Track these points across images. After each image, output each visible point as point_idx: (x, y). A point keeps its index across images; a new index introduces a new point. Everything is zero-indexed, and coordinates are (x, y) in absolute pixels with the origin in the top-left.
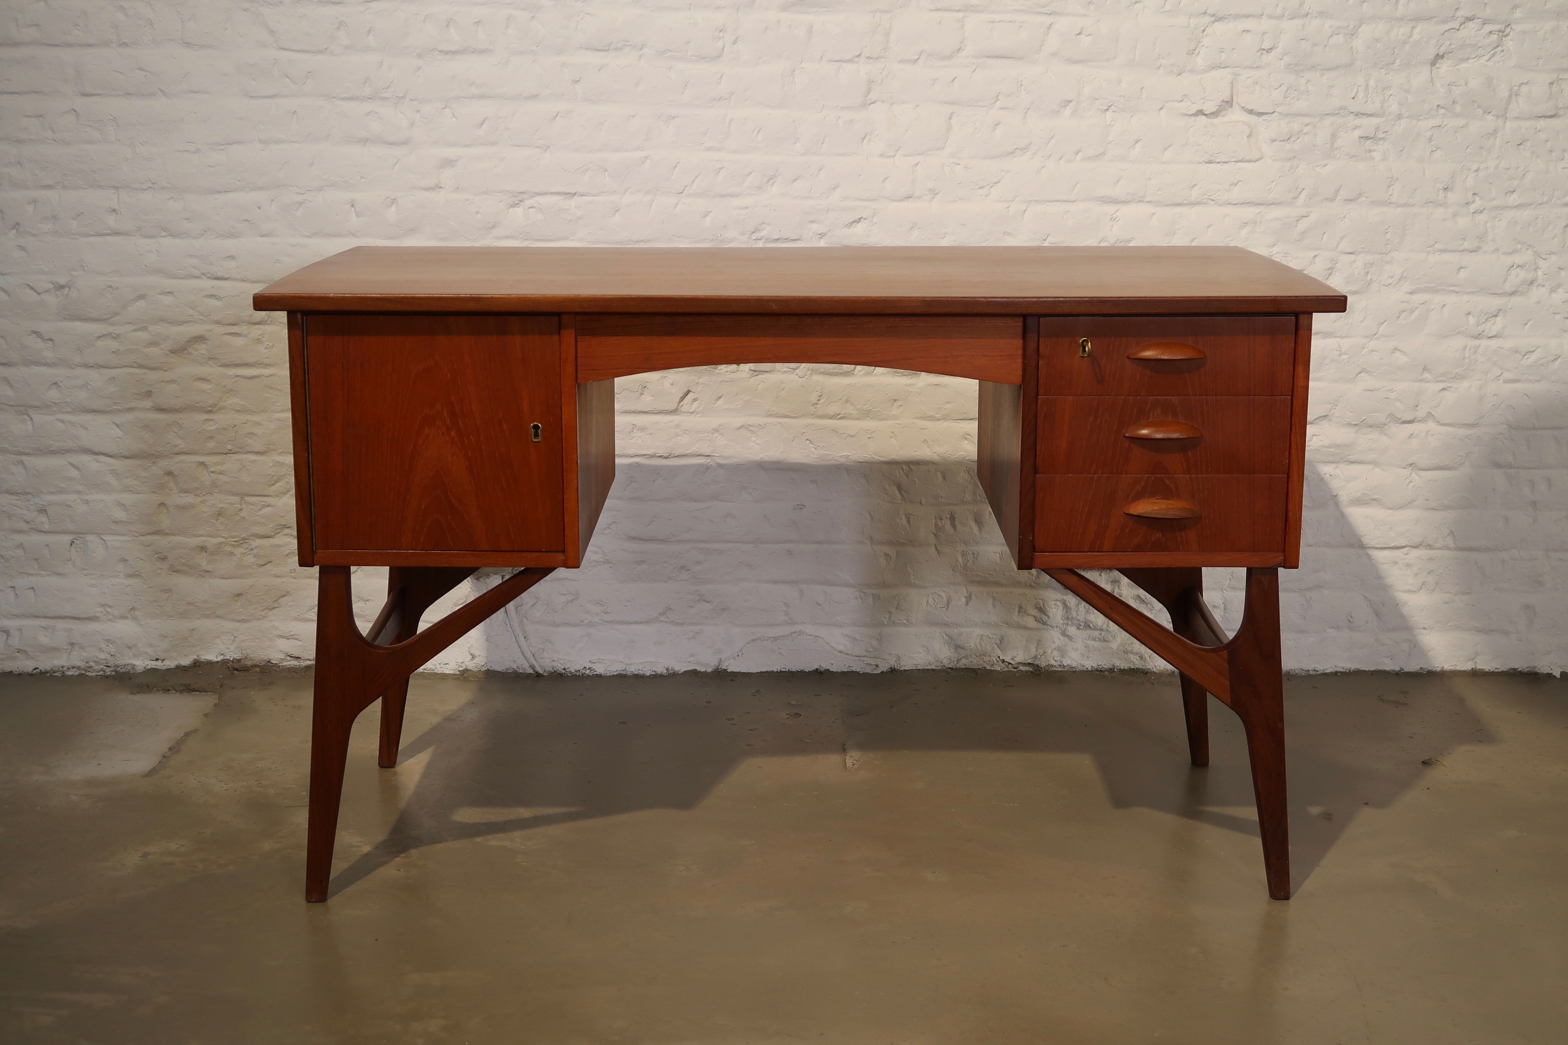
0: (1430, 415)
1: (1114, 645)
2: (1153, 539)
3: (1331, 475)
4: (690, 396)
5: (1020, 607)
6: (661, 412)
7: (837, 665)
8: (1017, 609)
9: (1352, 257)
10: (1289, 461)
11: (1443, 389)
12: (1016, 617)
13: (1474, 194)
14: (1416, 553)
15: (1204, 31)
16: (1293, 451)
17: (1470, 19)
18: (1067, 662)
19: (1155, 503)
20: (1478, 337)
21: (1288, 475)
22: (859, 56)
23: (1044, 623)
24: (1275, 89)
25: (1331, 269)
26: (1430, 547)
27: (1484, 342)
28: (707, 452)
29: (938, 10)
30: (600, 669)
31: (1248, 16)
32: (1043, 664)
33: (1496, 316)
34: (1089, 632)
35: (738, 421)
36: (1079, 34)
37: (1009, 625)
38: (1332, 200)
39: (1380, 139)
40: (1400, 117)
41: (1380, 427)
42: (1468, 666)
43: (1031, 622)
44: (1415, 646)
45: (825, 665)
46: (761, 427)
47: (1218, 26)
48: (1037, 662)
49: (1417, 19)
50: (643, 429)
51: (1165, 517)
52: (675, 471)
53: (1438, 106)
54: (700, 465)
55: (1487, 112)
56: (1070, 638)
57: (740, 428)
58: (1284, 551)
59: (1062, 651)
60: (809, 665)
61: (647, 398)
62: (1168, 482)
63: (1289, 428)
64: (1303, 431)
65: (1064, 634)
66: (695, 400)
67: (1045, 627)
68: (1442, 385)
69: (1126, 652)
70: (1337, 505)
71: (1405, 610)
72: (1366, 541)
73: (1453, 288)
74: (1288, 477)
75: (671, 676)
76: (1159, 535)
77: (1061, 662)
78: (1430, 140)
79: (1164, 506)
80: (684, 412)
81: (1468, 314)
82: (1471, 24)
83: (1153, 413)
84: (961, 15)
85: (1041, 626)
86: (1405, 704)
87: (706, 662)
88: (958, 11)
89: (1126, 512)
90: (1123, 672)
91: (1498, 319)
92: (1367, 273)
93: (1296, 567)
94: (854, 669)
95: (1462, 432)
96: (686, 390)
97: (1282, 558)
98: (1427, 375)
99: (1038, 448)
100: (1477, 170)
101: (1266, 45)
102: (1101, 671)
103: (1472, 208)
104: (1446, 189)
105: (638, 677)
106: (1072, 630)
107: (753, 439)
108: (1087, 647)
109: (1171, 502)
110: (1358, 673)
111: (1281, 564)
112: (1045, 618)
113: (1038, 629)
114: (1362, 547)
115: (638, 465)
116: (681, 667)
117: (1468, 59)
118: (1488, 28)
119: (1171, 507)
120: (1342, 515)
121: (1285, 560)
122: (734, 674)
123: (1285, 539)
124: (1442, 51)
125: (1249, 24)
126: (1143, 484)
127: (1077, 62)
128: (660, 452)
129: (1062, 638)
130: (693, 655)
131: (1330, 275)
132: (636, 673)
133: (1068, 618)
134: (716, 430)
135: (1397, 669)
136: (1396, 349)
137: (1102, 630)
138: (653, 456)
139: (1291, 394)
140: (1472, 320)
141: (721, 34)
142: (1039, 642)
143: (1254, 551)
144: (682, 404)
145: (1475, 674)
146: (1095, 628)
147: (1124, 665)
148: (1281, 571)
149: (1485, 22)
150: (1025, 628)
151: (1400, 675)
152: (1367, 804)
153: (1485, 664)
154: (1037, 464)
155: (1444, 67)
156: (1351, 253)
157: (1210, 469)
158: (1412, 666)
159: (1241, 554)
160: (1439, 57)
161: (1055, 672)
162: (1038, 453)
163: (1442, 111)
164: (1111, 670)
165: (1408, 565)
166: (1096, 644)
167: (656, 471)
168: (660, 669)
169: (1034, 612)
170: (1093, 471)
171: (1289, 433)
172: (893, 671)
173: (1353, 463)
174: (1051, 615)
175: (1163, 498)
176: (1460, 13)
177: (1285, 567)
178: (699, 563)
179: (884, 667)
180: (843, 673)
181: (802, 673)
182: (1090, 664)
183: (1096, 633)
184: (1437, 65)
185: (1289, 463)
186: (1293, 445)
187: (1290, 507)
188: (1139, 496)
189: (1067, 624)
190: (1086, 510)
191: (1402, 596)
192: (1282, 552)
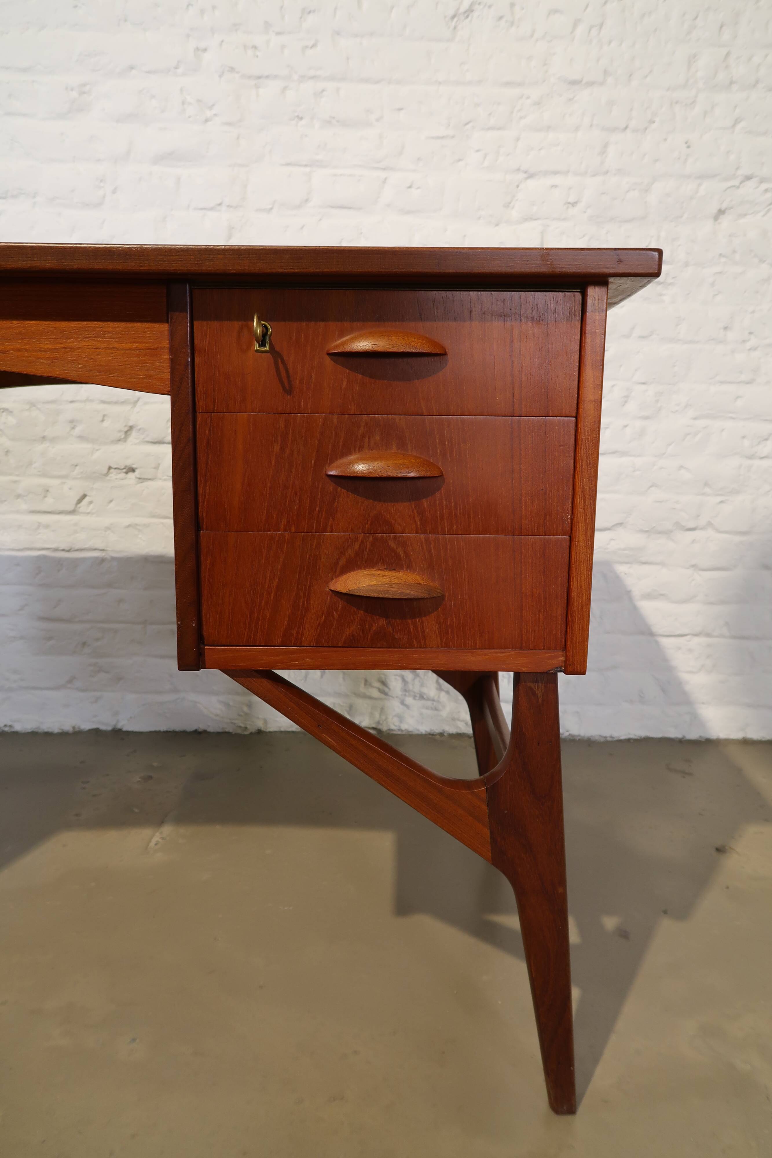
0: (710, 524)
1: (444, 713)
2: (374, 628)
3: (626, 574)
4: (87, 500)
5: (366, 681)
6: (61, 513)
7: (212, 728)
8: (363, 682)
9: (644, 387)
10: (572, 516)
11: (722, 502)
12: (362, 689)
13: (751, 333)
14: (696, 640)
15: (518, 186)
16: (578, 500)
17: (748, 178)
18: (405, 727)
19: (374, 575)
20: (751, 457)
21: (570, 537)
22: (220, 204)
23: (386, 694)
24: (580, 239)
25: (627, 397)
26: (708, 635)
27: (757, 463)
28: (101, 546)
29: (288, 164)
30: (18, 727)
31: (556, 173)
32: (384, 728)
33: (766, 440)
34: (423, 702)
35: (127, 521)
36: (410, 187)
37: (358, 695)
38: (627, 336)
39: (670, 284)
40: (686, 264)
41: (667, 533)
42: (738, 735)
43: (375, 693)
44: (695, 719)
45: (202, 727)
46: (146, 526)
47: (531, 183)
48: (380, 727)
49: (702, 177)
50: (47, 526)
51: (387, 596)
52: (75, 563)
53: (720, 255)
54: (96, 558)
55: (762, 261)
56: (408, 707)
57: (129, 526)
58: (565, 649)
59: (401, 718)
60: (190, 727)
61: (49, 500)
62: (393, 545)
63: (572, 466)
64: (592, 471)
65: (402, 703)
66: (91, 503)
67: (387, 697)
68: (720, 499)
69: (454, 719)
70: (630, 599)
71: (687, 688)
72: (656, 629)
73: (731, 415)
74: (571, 540)
75: (77, 734)
76: (383, 622)
77: (399, 726)
78: (713, 284)
79: (385, 581)
80: (81, 513)
81: (744, 437)
82: (750, 184)
83: (369, 441)
84: (308, 169)
85: (383, 696)
86: (690, 774)
87: (106, 723)
88: (306, 166)
89: (332, 589)
90: (452, 736)
91: (768, 442)
92: (657, 401)
93: (582, 672)
94: (227, 730)
95: (738, 539)
96: (81, 494)
97: (563, 659)
98: (707, 490)
99: (201, 490)
100: (753, 312)
101: (571, 199)
102: (433, 735)
103: (748, 345)
104: (726, 328)
105: (48, 734)
106: (409, 700)
107: (140, 536)
108: (421, 714)
109: (398, 574)
110: (646, 740)
111: (561, 667)
112: (386, 690)
113: (381, 699)
114: (652, 634)
115: (45, 557)
116: (86, 726)
117: (745, 215)
118: (764, 186)
119: (396, 581)
120: (635, 608)
121: (566, 661)
122: (128, 733)
123: (566, 631)
124: (724, 207)
125: (557, 180)
126: (356, 546)
127: (409, 212)
128: (63, 546)
129: (401, 706)
130: (95, 716)
131: (626, 402)
132: (46, 730)
133: (405, 690)
134: (108, 528)
135: (680, 736)
136: (681, 467)
137: (433, 700)
138: (56, 550)
139: (574, 414)
140: (746, 443)
141: (102, 184)
142: (382, 710)
143: (521, 649)
144: (79, 505)
145: (746, 742)
146: (428, 699)
147: (453, 730)
148: (561, 676)
149: (762, 181)
150: (370, 698)
151: (682, 742)
152: (665, 912)
153: (755, 734)
154: (200, 514)
155: (725, 221)
156: (644, 383)
157: (455, 527)
158: (693, 735)
159: (503, 653)
160: (721, 212)
161: (395, 735)
162: (200, 499)
163: (723, 260)
164: (441, 734)
165: (690, 651)
166: (429, 712)
167: (59, 562)
168: (68, 727)
169: (378, 685)
170: (282, 527)
171: (572, 473)
172: (259, 732)
173: (644, 563)
174: (391, 687)
175: (387, 569)
176: (740, 172)
177: (566, 673)
178: (97, 640)
179: (252, 729)
180: (218, 734)
181: (184, 732)
182: (424, 728)
183: (429, 703)
184: (719, 221)
185: (572, 519)
186: (579, 491)
187: (574, 585)
188: (351, 566)
189: (405, 695)
190: (275, 585)
191: (685, 676)
192: (563, 650)
